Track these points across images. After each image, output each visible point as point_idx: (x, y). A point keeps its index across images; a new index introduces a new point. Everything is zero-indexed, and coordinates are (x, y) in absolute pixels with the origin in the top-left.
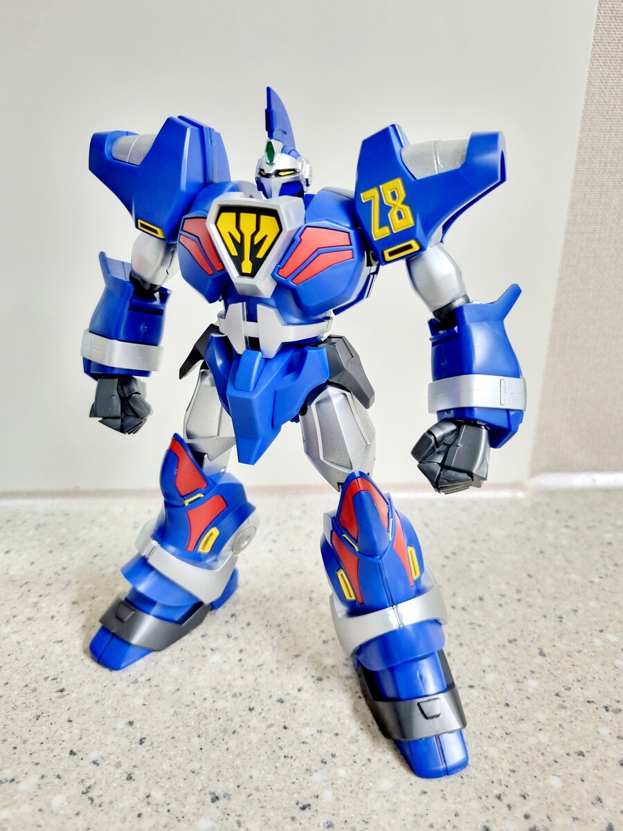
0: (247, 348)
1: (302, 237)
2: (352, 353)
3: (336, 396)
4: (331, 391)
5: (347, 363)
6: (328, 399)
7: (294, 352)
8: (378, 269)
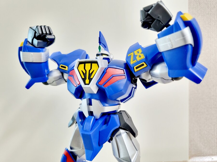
7: (107, 117)
8: (136, 87)
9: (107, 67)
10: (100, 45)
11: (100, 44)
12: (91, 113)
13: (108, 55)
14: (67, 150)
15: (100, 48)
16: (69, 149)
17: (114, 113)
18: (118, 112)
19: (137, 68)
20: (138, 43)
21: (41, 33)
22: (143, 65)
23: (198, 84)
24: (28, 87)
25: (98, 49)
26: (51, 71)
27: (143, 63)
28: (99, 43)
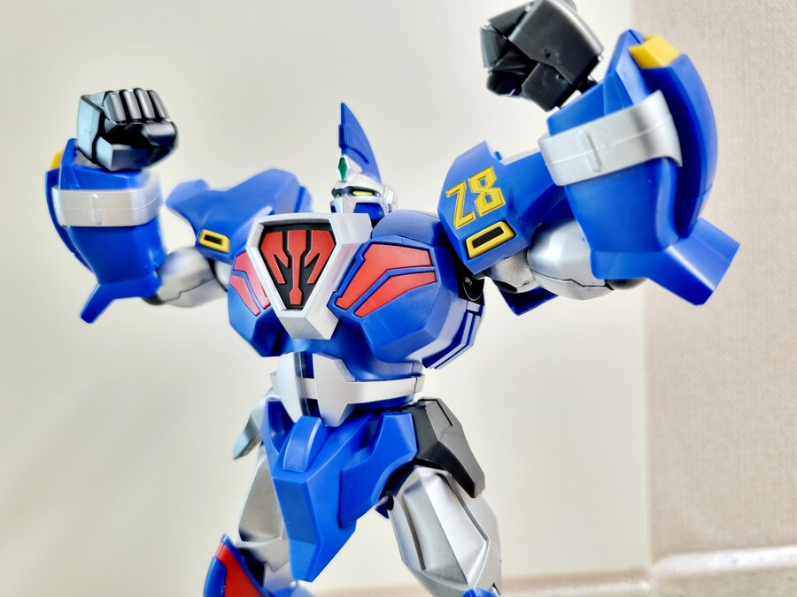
0: (305, 413)
1: (366, 256)
2: (450, 420)
3: (429, 479)
4: (422, 472)
5: (443, 433)
6: (418, 485)
7: (370, 420)
8: (481, 309)
9: (366, 239)
10: (346, 157)
11: (343, 152)
12: (310, 407)
13: (373, 193)
14: (228, 544)
15: (342, 166)
16: (236, 541)
17: (398, 405)
18: (411, 403)
19: (476, 243)
20: (484, 144)
21: (121, 117)
22: (498, 231)
23: (699, 308)
24: (90, 314)
25: (338, 172)
26: (172, 255)
27: (501, 224)
28: (340, 150)
